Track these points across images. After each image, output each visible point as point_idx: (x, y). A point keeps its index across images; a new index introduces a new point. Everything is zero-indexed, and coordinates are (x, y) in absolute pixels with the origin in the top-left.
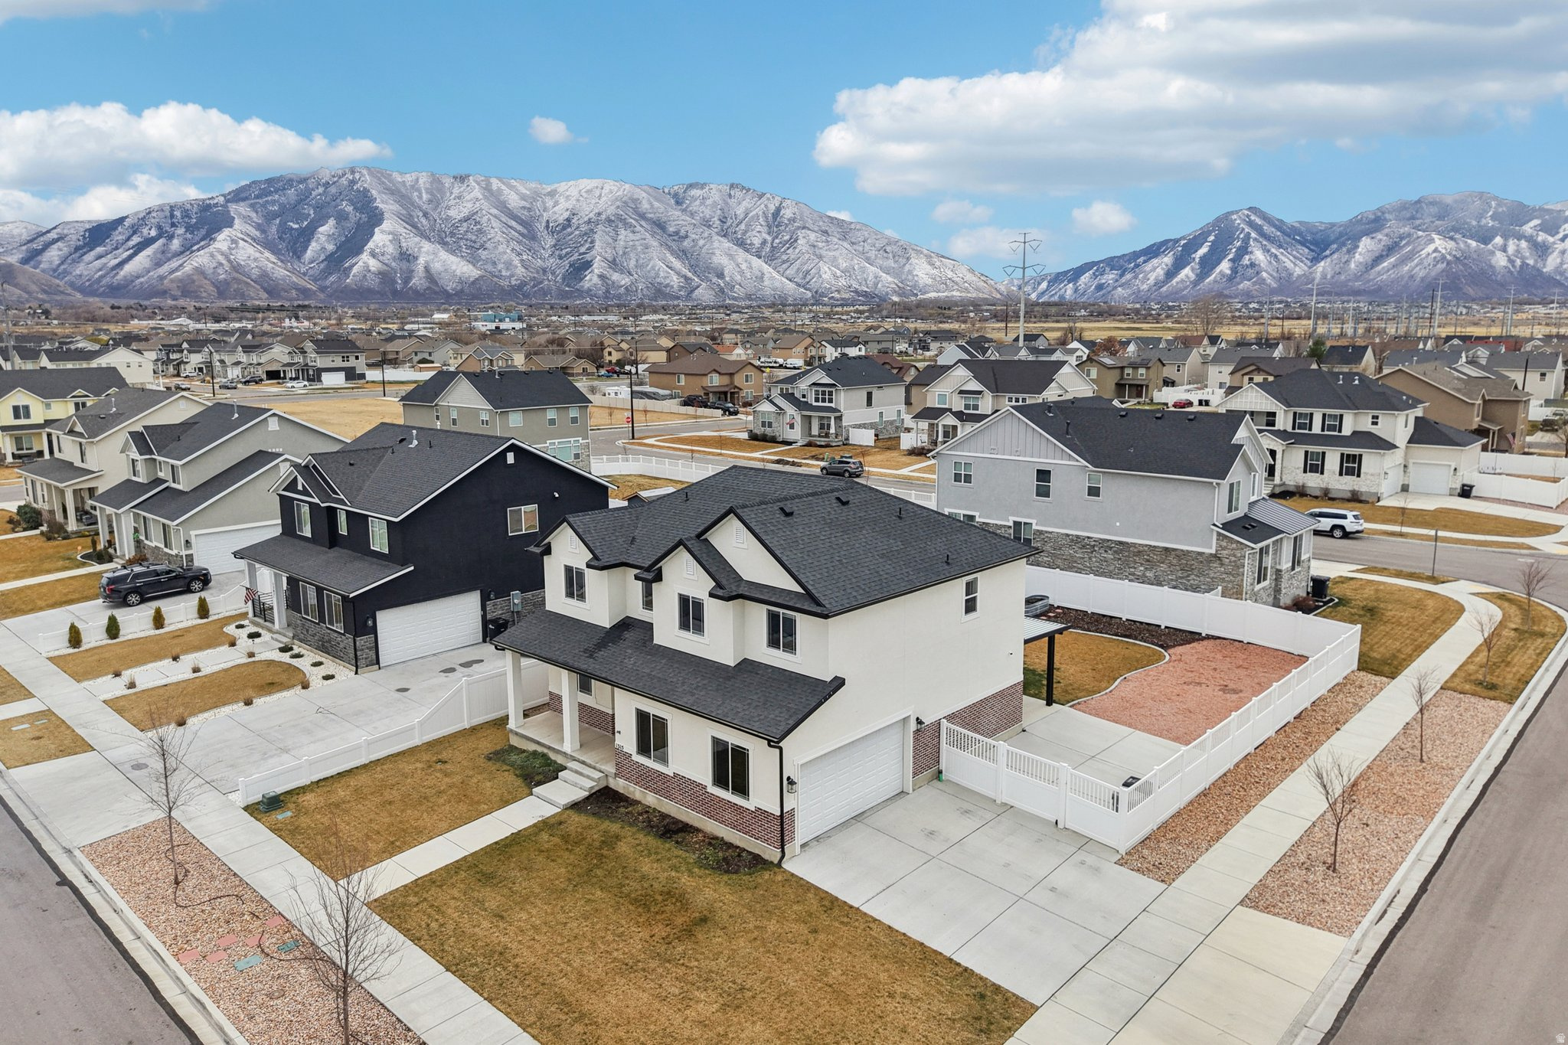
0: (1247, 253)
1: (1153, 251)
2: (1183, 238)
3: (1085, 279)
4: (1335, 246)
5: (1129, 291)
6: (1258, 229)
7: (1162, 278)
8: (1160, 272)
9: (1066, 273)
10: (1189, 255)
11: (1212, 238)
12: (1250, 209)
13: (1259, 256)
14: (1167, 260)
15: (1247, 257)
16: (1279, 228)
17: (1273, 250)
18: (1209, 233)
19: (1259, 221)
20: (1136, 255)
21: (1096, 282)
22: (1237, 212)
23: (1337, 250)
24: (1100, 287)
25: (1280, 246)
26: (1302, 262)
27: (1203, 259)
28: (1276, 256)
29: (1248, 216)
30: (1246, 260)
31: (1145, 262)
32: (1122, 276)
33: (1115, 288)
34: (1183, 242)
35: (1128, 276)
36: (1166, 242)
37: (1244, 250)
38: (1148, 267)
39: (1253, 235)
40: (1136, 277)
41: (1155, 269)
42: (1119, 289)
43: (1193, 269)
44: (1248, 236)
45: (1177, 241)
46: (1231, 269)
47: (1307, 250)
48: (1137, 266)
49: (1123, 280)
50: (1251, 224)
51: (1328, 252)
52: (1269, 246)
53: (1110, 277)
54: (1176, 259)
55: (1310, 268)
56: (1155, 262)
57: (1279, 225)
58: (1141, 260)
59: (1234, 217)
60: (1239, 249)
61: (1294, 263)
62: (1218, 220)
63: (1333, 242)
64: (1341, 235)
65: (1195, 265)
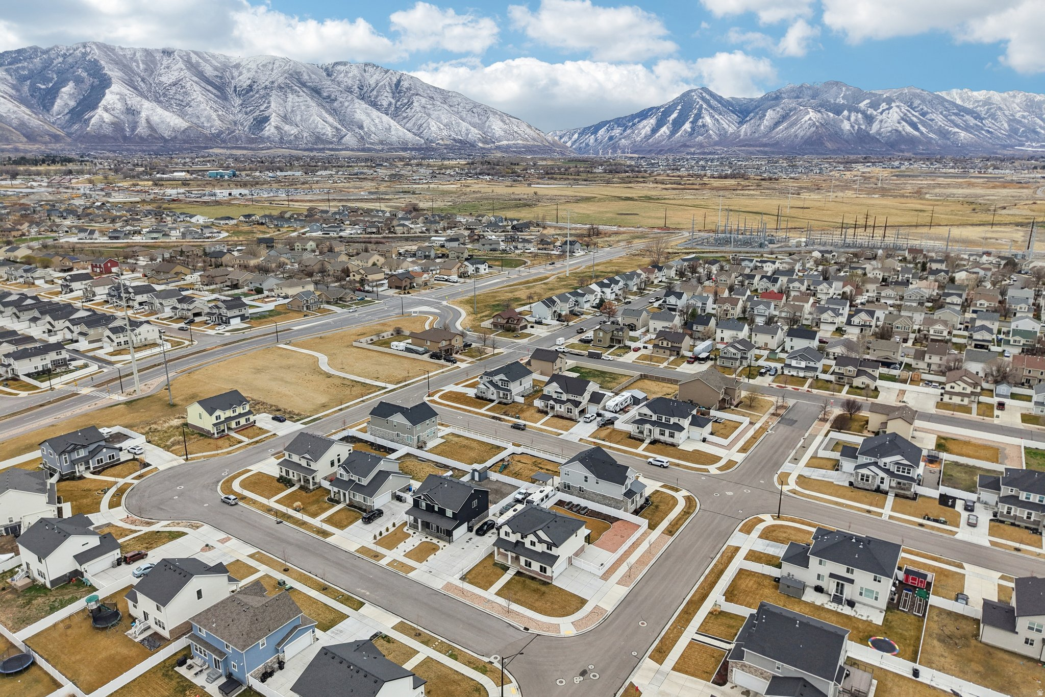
0: (701, 118)
1: (644, 115)
2: (662, 106)
3: (601, 132)
4: (752, 114)
5: (629, 142)
6: (707, 102)
7: (649, 133)
8: (648, 130)
9: (590, 128)
10: (666, 118)
11: (679, 107)
12: (702, 89)
13: (708, 120)
14: (652, 121)
15: (700, 120)
16: (720, 102)
17: (716, 116)
18: (678, 104)
19: (708, 97)
20: (633, 117)
21: (608, 135)
22: (695, 91)
23: (754, 117)
24: (611, 138)
25: (720, 114)
26: (733, 124)
27: (674, 121)
28: (718, 120)
29: (701, 93)
30: (700, 123)
31: (639, 122)
32: (625, 130)
33: (620, 139)
34: (662, 110)
35: (629, 131)
36: (651, 109)
37: (699, 116)
38: (641, 125)
39: (704, 106)
40: (633, 132)
41: (644, 127)
42: (623, 140)
43: (668, 128)
44: (701, 106)
45: (658, 108)
46: (691, 128)
47: (736, 117)
48: (634, 125)
49: (625, 134)
50: (703, 99)
51: (748, 118)
52: (714, 114)
53: (617, 132)
54: (658, 121)
55: (738, 128)
56: (645, 122)
57: (720, 99)
58: (636, 120)
59: (693, 94)
60: (696, 115)
61: (729, 125)
62: (684, 95)
63: (751, 112)
64: (756, 107)
65: (669, 125)
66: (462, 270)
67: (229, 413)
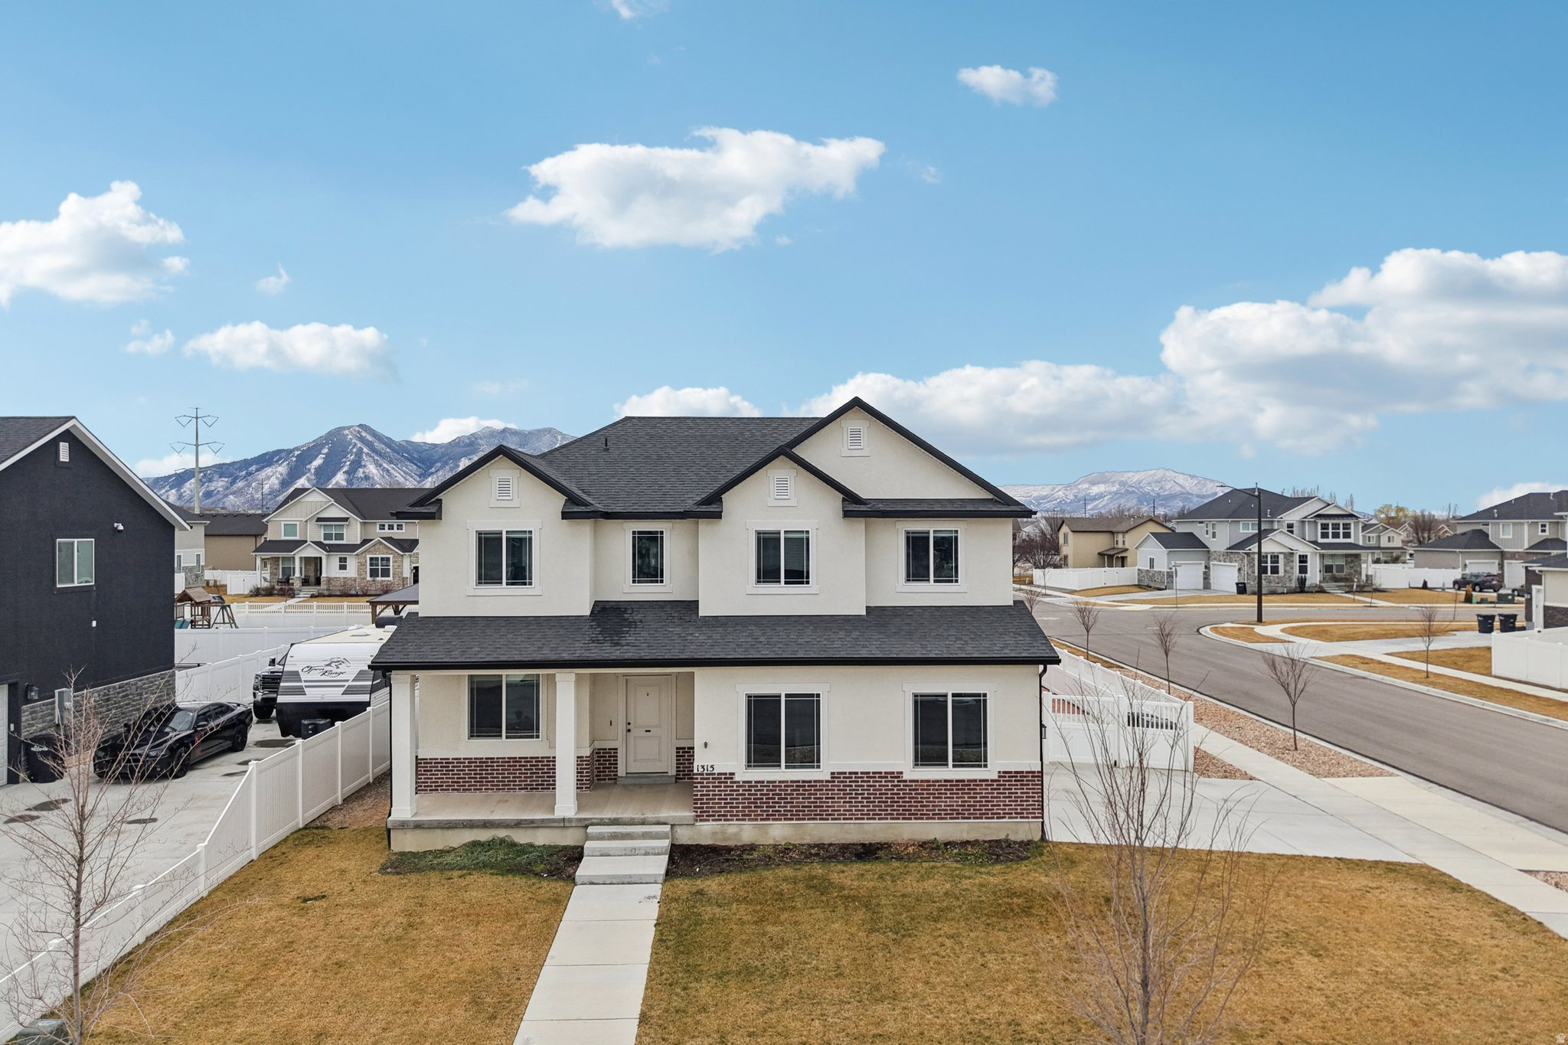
0: (361, 467)
1: (266, 460)
2: (297, 449)
3: (190, 485)
4: (439, 464)
5: (242, 499)
6: (369, 445)
7: (277, 487)
8: (274, 482)
9: (166, 478)
10: (304, 465)
11: (325, 451)
12: (360, 426)
13: (372, 469)
14: (282, 469)
15: (361, 470)
16: (389, 446)
17: (385, 465)
18: (323, 446)
19: (369, 438)
20: (246, 463)
21: (203, 490)
22: (348, 428)
23: (441, 468)
24: (208, 494)
25: (391, 462)
26: (412, 477)
27: (318, 469)
28: (388, 471)
29: (359, 432)
30: (360, 473)
31: (257, 470)
32: (233, 483)
33: (226, 496)
34: (297, 453)
35: (240, 484)
36: (278, 452)
37: (357, 464)
38: (263, 474)
39: (365, 450)
40: (249, 485)
41: (269, 478)
42: (231, 497)
43: (309, 480)
44: (360, 450)
45: (290, 451)
46: (347, 481)
47: (415, 467)
48: (250, 474)
49: (235, 487)
50: (362, 439)
51: (433, 470)
52: (381, 461)
53: (219, 484)
54: (291, 469)
55: (419, 482)
56: (268, 471)
57: (389, 442)
58: (253, 468)
59: (346, 432)
60: (353, 462)
61: (405, 478)
62: (330, 434)
63: (436, 461)
64: (443, 455)
65: (311, 475)
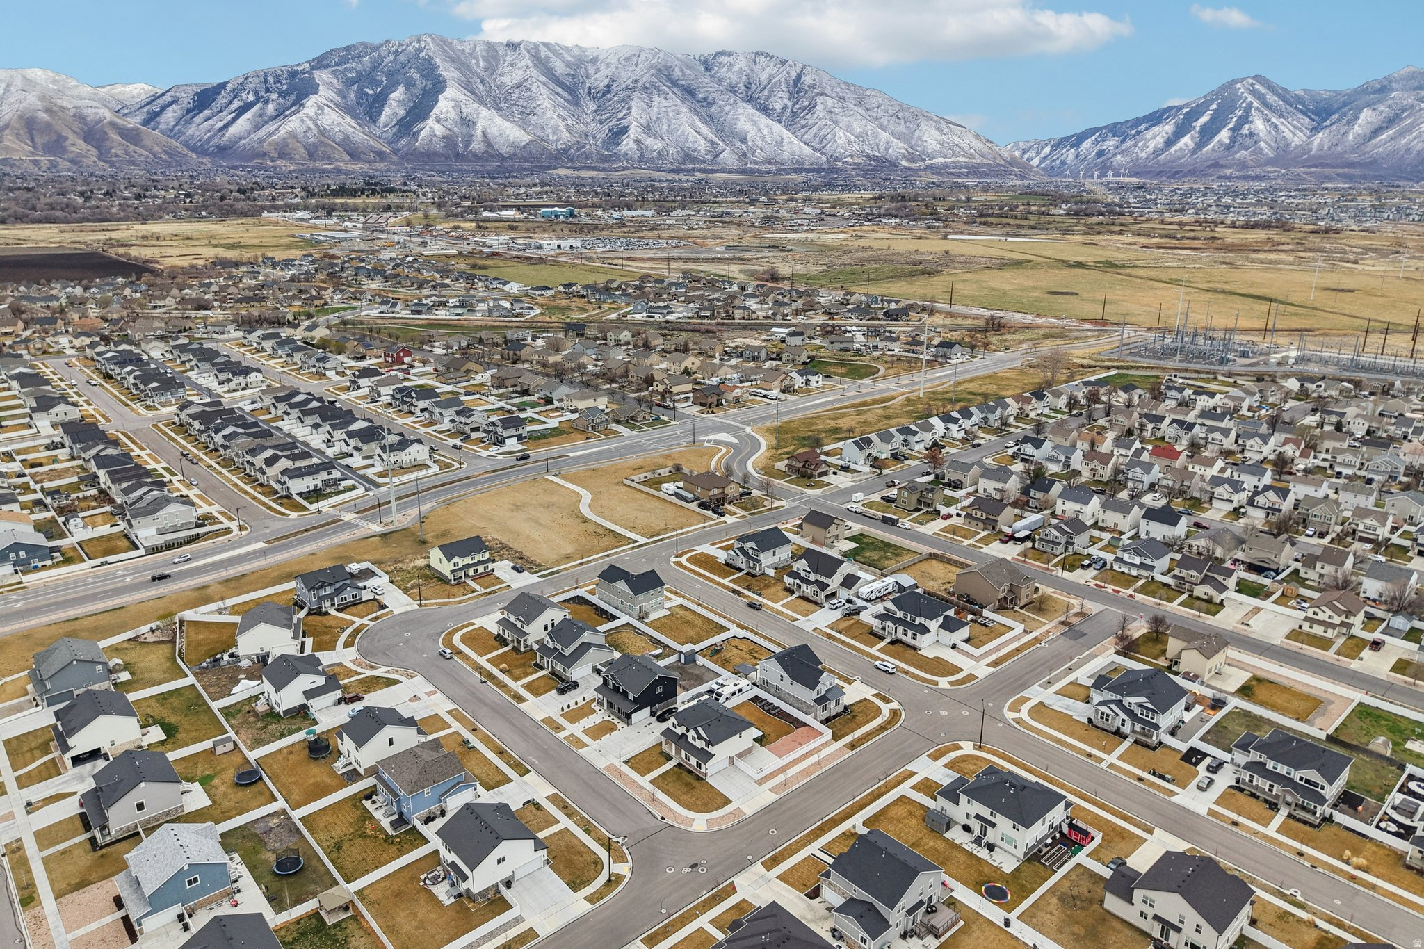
0: (1247, 123)
1: (1155, 118)
2: (1186, 105)
3: (1087, 144)
4: (1336, 116)
5: (1128, 159)
6: (1261, 98)
7: (1161, 146)
8: (1160, 141)
9: (1069, 138)
10: (1190, 123)
11: (1214, 107)
12: (1256, 77)
13: (1259, 125)
14: (1168, 128)
15: (1247, 126)
16: (1282, 98)
17: (1274, 120)
18: (1212, 102)
19: (1263, 90)
20: (1138, 121)
21: (1097, 149)
22: (1242, 80)
23: (1338, 120)
24: (1100, 154)
25: (1281, 116)
26: (1302, 131)
27: (1204, 127)
28: (1276, 126)
29: (1252, 85)
30: (1246, 130)
31: (1147, 129)
32: (1123, 142)
33: (1115, 155)
34: (1185, 110)
35: (1129, 143)
36: (1170, 108)
37: (1244, 120)
38: (1149, 134)
39: (1255, 104)
40: (1136, 145)
41: (1155, 137)
42: (1119, 156)
43: (1192, 138)
44: (1250, 105)
45: (1180, 108)
46: (1230, 138)
47: (1307, 120)
48: (1139, 133)
49: (1124, 147)
50: (1255, 93)
51: (1328, 122)
52: (1270, 116)
53: (1111, 143)
54: (1177, 127)
55: (1309, 138)
56: (1156, 129)
57: (1283, 94)
58: (1143, 126)
59: (1239, 85)
60: (1240, 118)
61: (1294, 134)
62: (1223, 88)
63: (1334, 113)
64: (1345, 104)
65: (1195, 133)
66: (786, 383)
67: (468, 560)
